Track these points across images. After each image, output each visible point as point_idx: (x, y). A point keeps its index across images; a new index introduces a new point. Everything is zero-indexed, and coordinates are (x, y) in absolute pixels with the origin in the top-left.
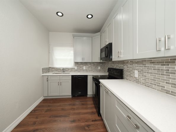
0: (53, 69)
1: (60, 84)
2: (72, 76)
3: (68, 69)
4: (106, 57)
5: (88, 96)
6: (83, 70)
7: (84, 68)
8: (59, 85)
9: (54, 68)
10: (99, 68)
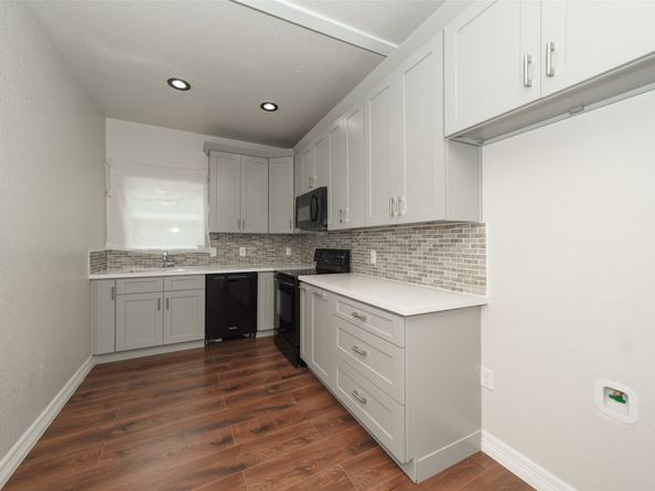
0: (124, 259)
1: (163, 305)
2: (208, 277)
3: (182, 255)
4: (314, 220)
5: (259, 335)
6: (240, 261)
7: (242, 251)
8: (159, 308)
9: (126, 253)
10: (288, 251)
